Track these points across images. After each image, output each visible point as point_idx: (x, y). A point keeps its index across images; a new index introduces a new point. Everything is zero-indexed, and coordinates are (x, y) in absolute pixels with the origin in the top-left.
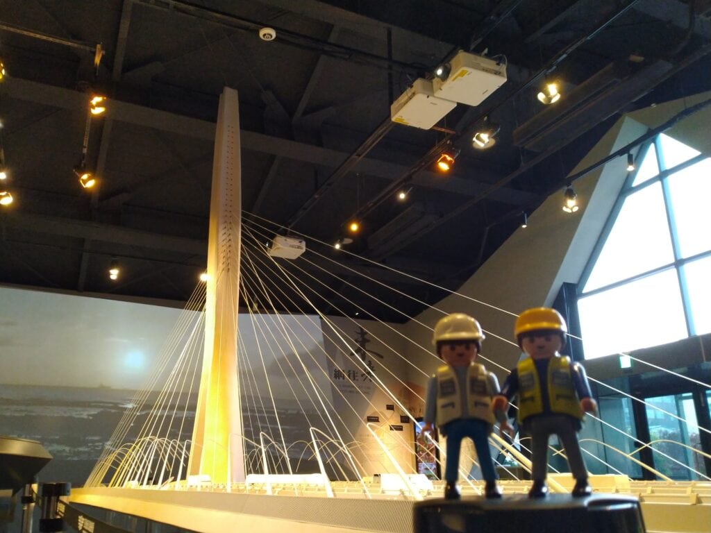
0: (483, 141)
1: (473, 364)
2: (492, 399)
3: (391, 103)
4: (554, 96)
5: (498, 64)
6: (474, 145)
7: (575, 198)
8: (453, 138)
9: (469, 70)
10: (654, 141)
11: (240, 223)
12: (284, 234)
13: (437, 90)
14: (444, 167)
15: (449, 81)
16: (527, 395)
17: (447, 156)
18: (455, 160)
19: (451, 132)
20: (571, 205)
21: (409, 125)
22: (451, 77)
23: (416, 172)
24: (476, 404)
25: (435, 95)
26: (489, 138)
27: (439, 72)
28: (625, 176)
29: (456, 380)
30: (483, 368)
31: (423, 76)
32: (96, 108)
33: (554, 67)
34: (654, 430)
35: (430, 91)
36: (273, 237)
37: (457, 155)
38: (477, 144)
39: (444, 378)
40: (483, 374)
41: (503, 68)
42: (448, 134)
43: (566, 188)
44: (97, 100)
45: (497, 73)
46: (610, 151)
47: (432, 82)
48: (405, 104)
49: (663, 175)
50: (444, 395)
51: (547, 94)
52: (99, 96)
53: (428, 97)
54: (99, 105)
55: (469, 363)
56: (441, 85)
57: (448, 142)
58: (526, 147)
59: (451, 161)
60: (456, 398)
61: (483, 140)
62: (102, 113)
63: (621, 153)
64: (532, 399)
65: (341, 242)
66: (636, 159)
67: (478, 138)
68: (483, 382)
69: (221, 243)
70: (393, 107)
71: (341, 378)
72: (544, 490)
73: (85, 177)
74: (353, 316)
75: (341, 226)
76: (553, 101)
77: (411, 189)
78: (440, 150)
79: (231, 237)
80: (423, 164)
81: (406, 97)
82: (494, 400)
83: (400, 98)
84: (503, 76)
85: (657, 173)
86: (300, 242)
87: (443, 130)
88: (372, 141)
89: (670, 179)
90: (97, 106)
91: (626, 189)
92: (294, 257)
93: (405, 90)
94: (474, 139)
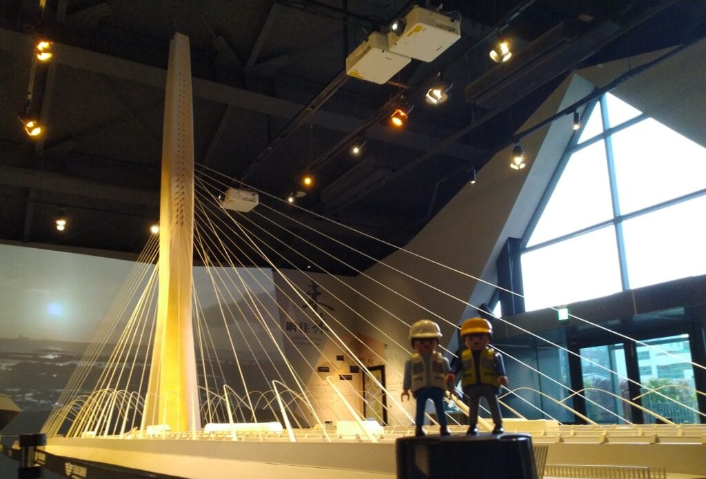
0: (435, 98)
1: (434, 352)
2: (446, 375)
3: (346, 56)
4: (506, 54)
5: (452, 21)
6: (427, 100)
7: (522, 155)
8: (407, 93)
9: (424, 26)
10: (600, 100)
11: (193, 175)
12: (237, 186)
13: (392, 46)
14: (397, 122)
15: (405, 37)
16: (468, 372)
17: (400, 111)
18: (409, 115)
19: (405, 87)
20: (518, 163)
21: (364, 79)
22: (406, 33)
23: (369, 126)
24: (436, 378)
25: (390, 50)
26: (442, 94)
27: (395, 27)
28: (571, 134)
29: (424, 364)
30: (440, 354)
31: (379, 30)
32: (43, 54)
33: (507, 25)
34: (588, 378)
35: (385, 46)
36: (225, 189)
37: (410, 111)
38: (429, 99)
39: (417, 362)
40: (440, 360)
41: (457, 25)
42: (402, 88)
43: (514, 145)
44: (43, 45)
45: (452, 30)
46: (558, 108)
47: (387, 37)
48: (360, 58)
49: (607, 133)
50: (416, 372)
51: (499, 52)
52: (45, 41)
53: (383, 51)
54: (46, 51)
55: (432, 352)
56: (397, 40)
57: (402, 97)
58: (478, 103)
59: (405, 117)
60: (423, 374)
61: (436, 96)
62: (49, 59)
63: (567, 111)
64: (470, 375)
65: (293, 196)
66: (581, 119)
67: (431, 94)
68: (440, 364)
69: (174, 197)
70: (349, 60)
71: (293, 331)
72: (476, 430)
73: (30, 124)
74: (305, 269)
75: (295, 178)
76: (505, 59)
77: (365, 143)
78: (394, 105)
79: (185, 190)
80: (377, 118)
81: (362, 51)
82: (447, 377)
83: (355, 51)
84: (457, 33)
85: (601, 131)
86: (253, 195)
87: (397, 84)
88: (327, 94)
89: (614, 137)
90: (44, 52)
91: (571, 146)
92: (247, 210)
93: (360, 43)
94: (428, 95)
